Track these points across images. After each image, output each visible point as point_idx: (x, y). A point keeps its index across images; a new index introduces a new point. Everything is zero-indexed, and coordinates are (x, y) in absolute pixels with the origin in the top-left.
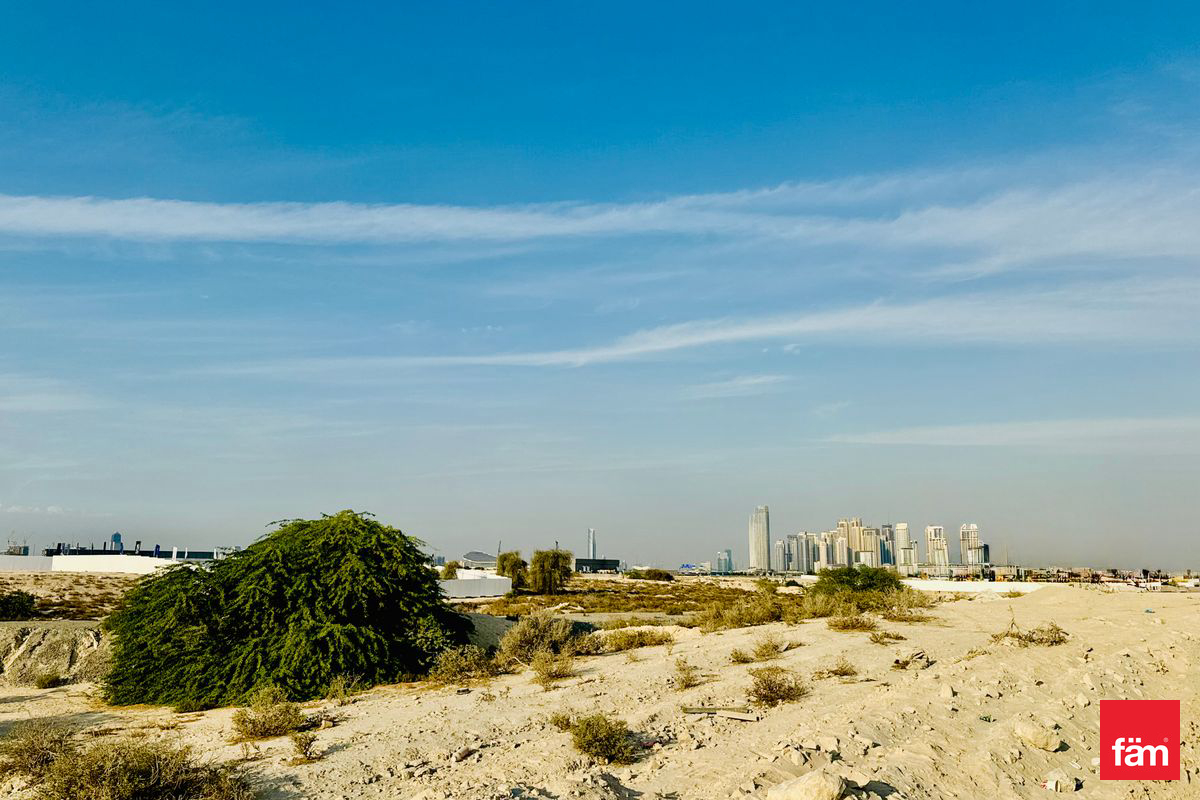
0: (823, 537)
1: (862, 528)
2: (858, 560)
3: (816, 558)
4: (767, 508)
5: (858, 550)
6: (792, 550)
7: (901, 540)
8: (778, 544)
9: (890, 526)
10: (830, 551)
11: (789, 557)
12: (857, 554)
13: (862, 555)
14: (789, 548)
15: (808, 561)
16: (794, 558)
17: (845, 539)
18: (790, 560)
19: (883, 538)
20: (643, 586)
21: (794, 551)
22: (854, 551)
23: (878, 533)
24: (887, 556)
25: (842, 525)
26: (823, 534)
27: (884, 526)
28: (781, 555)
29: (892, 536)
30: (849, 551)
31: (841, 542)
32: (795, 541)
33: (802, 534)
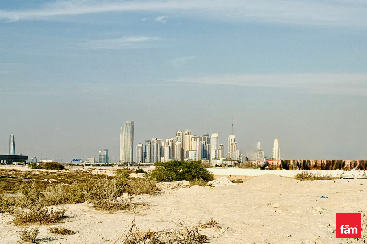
0: (167, 142)
1: (191, 136)
2: (187, 156)
3: (162, 155)
4: (132, 123)
5: (188, 150)
6: (147, 149)
7: (214, 144)
8: (138, 146)
9: (208, 135)
10: (171, 150)
11: (145, 154)
12: (187, 152)
13: (190, 153)
14: (145, 148)
15: (157, 157)
16: (149, 155)
17: (180, 143)
18: (146, 156)
19: (203, 142)
20: (37, 173)
21: (148, 150)
22: (185, 151)
23: (200, 139)
24: (205, 154)
25: (179, 135)
26: (167, 140)
27: (205, 135)
28: (140, 153)
29: (209, 142)
30: (183, 150)
31: (178, 144)
32: (149, 144)
33: (154, 140)
